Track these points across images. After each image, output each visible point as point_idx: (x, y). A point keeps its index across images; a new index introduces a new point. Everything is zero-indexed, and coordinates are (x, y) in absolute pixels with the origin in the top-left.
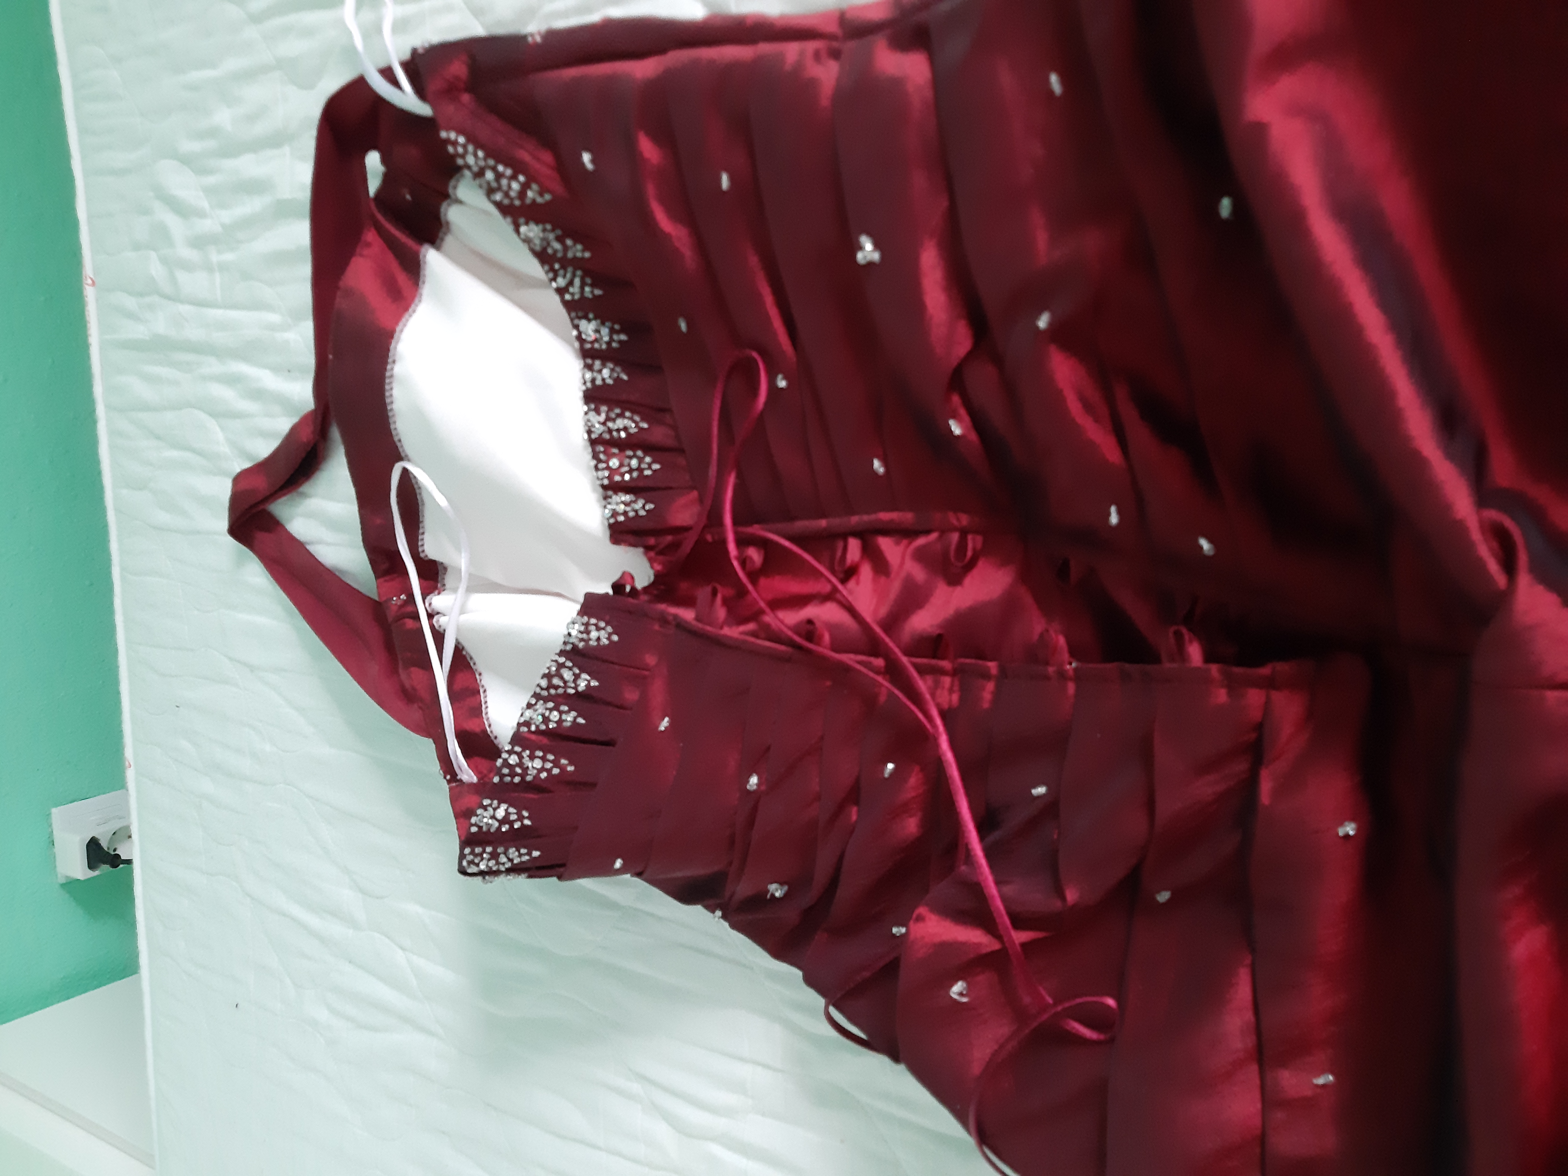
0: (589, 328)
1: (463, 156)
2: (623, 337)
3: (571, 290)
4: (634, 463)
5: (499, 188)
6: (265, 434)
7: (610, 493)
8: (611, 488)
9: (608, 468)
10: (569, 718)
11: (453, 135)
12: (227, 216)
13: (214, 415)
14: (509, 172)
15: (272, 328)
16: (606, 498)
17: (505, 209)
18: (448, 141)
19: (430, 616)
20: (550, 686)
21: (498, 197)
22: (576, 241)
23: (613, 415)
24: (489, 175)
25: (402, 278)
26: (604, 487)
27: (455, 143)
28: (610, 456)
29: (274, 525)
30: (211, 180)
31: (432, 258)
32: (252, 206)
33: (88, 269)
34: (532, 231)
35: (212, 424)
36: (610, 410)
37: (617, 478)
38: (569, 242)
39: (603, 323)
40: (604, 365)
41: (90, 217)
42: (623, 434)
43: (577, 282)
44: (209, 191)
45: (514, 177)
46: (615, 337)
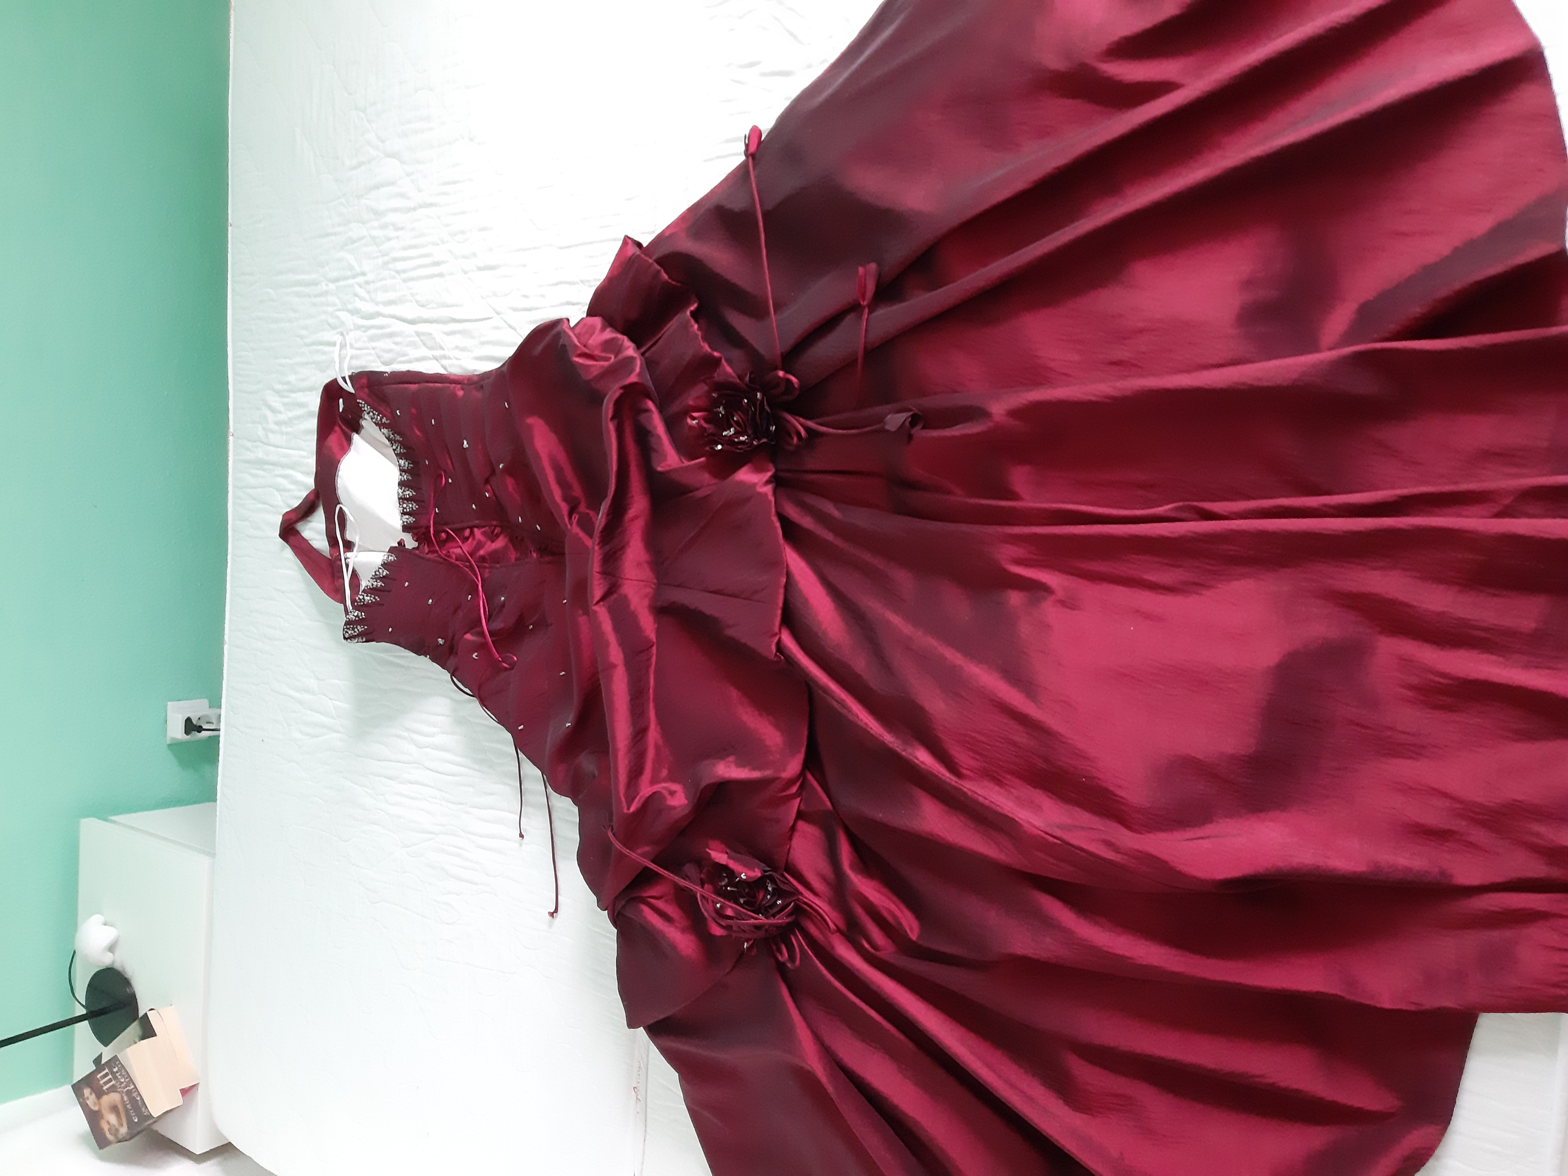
0: (402, 462)
1: (364, 407)
2: (412, 465)
3: (397, 450)
4: (410, 505)
5: (374, 418)
6: (297, 498)
7: (403, 515)
8: (404, 513)
9: (403, 507)
10: (379, 584)
11: (361, 401)
12: (290, 414)
13: (277, 490)
14: (377, 413)
15: (303, 457)
16: (402, 516)
17: (377, 424)
18: (359, 403)
19: (345, 559)
20: (376, 575)
21: (374, 420)
22: (398, 435)
23: (406, 490)
24: (371, 414)
25: (345, 443)
26: (402, 514)
27: (361, 404)
28: (404, 503)
29: (297, 533)
30: (286, 400)
31: (356, 437)
32: (300, 412)
33: (231, 430)
34: (385, 431)
35: (276, 493)
36: (405, 488)
37: (405, 510)
38: (396, 435)
39: (407, 461)
40: (405, 474)
41: (234, 409)
42: (408, 496)
43: (399, 448)
44: (284, 404)
45: (378, 415)
46: (410, 465)
